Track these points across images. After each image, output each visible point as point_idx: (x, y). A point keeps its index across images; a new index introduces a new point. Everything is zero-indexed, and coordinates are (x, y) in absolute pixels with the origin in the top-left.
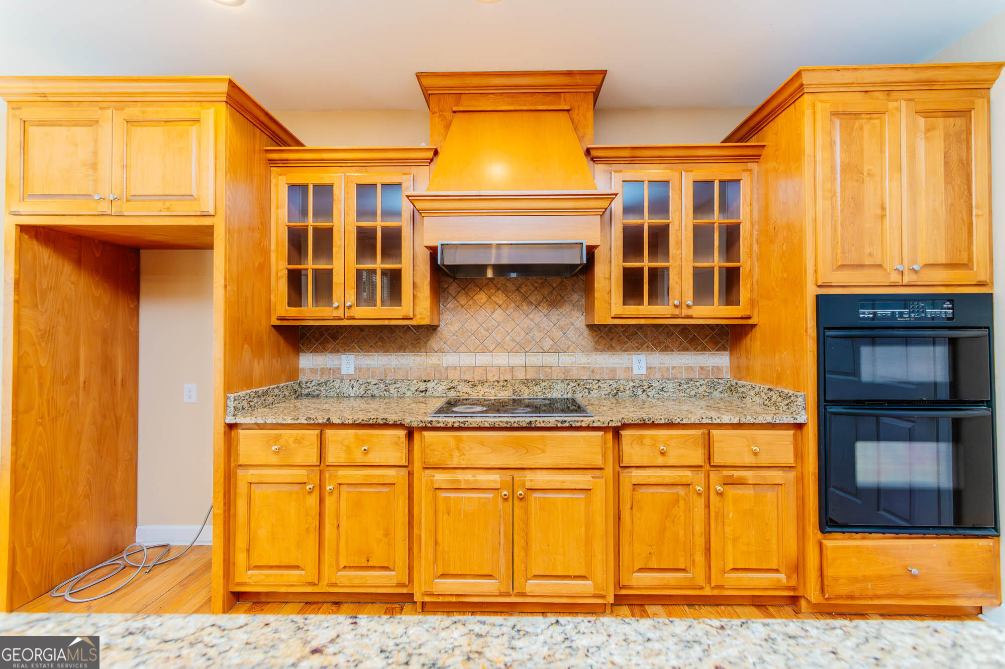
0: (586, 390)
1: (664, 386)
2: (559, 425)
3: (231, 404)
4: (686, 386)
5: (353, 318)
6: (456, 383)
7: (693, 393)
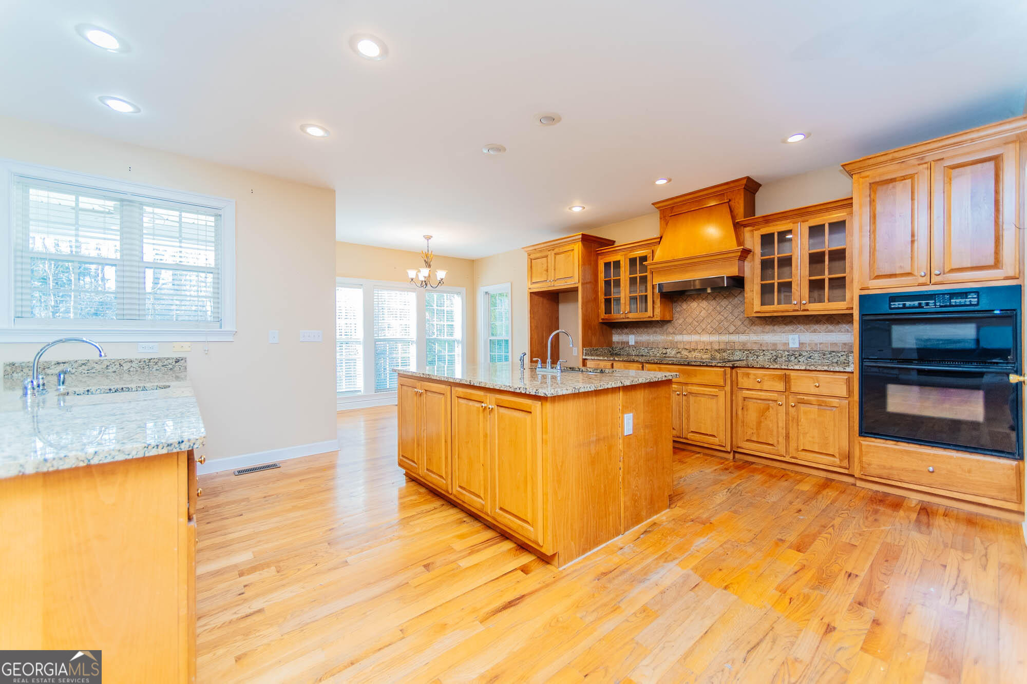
0: (755, 356)
1: (811, 355)
2: (702, 364)
3: (584, 352)
4: (829, 356)
5: (628, 318)
6: (681, 350)
7: (835, 361)
